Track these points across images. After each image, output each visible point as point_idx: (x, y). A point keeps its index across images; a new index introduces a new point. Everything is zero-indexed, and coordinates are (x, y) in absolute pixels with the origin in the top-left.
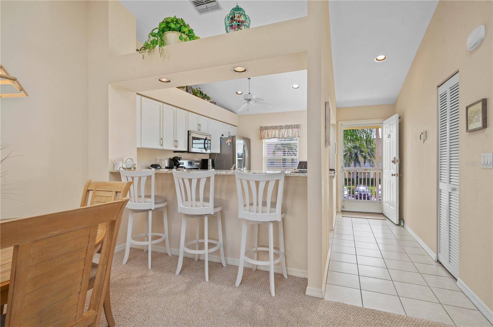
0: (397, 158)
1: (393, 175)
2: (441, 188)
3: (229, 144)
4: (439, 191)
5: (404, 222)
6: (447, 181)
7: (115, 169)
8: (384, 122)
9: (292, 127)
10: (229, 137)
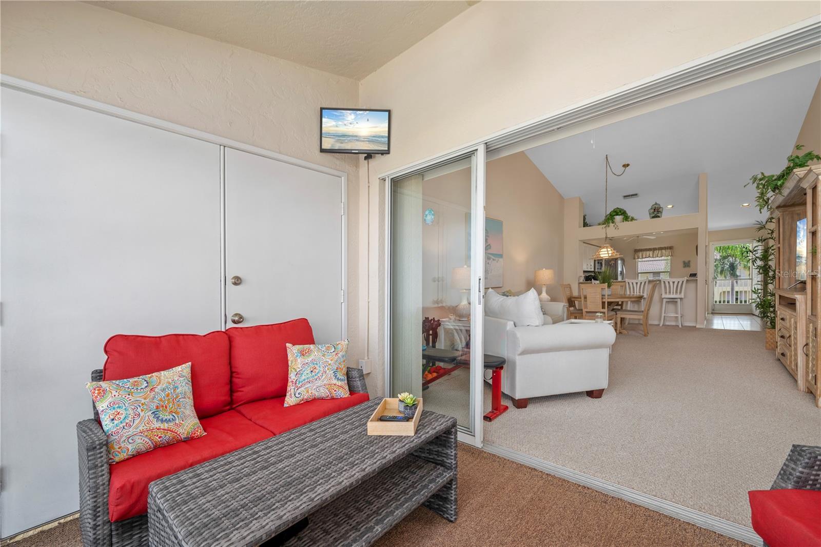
3: (613, 264)
9: (665, 248)
10: (613, 259)
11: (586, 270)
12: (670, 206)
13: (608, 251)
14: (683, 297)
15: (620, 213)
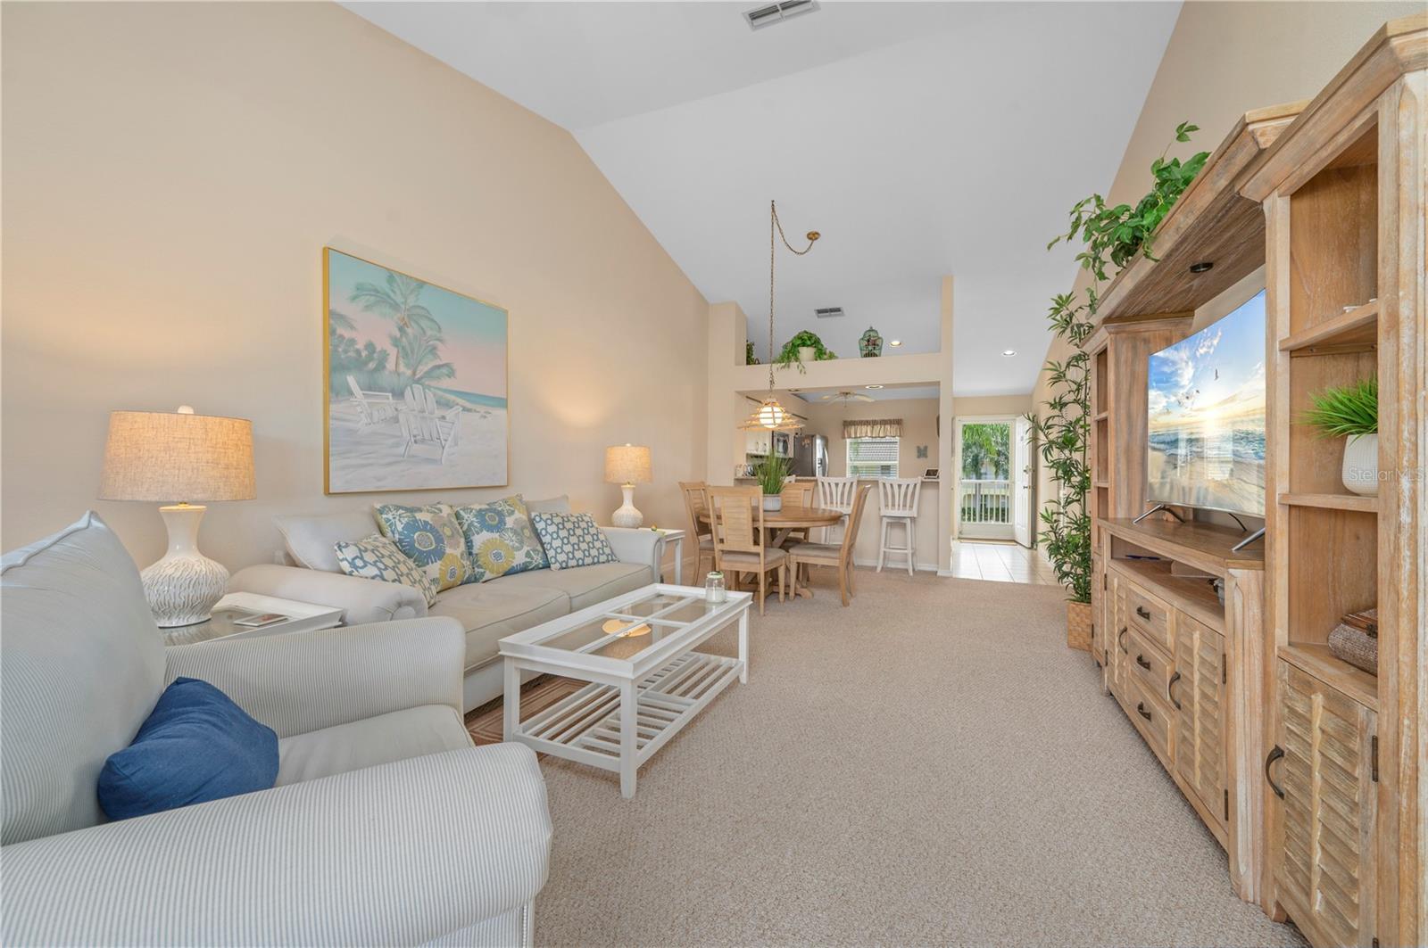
0: (1030, 467)
1: (1024, 487)
3: (807, 446)
5: (1037, 545)
9: (890, 422)
11: (755, 453)
12: (896, 343)
13: (773, 412)
14: (915, 516)
15: (809, 343)
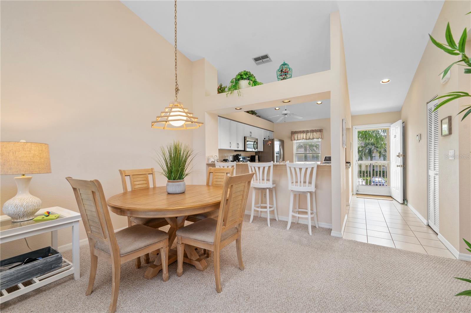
0: (402, 153)
1: (398, 166)
2: (430, 174)
3: (270, 145)
4: (428, 176)
5: (407, 201)
6: (433, 169)
7: (209, 162)
8: (391, 125)
9: (316, 131)
10: (269, 140)
15: (246, 77)
